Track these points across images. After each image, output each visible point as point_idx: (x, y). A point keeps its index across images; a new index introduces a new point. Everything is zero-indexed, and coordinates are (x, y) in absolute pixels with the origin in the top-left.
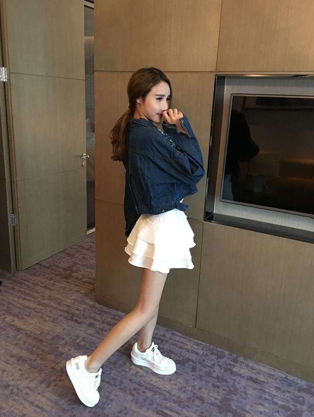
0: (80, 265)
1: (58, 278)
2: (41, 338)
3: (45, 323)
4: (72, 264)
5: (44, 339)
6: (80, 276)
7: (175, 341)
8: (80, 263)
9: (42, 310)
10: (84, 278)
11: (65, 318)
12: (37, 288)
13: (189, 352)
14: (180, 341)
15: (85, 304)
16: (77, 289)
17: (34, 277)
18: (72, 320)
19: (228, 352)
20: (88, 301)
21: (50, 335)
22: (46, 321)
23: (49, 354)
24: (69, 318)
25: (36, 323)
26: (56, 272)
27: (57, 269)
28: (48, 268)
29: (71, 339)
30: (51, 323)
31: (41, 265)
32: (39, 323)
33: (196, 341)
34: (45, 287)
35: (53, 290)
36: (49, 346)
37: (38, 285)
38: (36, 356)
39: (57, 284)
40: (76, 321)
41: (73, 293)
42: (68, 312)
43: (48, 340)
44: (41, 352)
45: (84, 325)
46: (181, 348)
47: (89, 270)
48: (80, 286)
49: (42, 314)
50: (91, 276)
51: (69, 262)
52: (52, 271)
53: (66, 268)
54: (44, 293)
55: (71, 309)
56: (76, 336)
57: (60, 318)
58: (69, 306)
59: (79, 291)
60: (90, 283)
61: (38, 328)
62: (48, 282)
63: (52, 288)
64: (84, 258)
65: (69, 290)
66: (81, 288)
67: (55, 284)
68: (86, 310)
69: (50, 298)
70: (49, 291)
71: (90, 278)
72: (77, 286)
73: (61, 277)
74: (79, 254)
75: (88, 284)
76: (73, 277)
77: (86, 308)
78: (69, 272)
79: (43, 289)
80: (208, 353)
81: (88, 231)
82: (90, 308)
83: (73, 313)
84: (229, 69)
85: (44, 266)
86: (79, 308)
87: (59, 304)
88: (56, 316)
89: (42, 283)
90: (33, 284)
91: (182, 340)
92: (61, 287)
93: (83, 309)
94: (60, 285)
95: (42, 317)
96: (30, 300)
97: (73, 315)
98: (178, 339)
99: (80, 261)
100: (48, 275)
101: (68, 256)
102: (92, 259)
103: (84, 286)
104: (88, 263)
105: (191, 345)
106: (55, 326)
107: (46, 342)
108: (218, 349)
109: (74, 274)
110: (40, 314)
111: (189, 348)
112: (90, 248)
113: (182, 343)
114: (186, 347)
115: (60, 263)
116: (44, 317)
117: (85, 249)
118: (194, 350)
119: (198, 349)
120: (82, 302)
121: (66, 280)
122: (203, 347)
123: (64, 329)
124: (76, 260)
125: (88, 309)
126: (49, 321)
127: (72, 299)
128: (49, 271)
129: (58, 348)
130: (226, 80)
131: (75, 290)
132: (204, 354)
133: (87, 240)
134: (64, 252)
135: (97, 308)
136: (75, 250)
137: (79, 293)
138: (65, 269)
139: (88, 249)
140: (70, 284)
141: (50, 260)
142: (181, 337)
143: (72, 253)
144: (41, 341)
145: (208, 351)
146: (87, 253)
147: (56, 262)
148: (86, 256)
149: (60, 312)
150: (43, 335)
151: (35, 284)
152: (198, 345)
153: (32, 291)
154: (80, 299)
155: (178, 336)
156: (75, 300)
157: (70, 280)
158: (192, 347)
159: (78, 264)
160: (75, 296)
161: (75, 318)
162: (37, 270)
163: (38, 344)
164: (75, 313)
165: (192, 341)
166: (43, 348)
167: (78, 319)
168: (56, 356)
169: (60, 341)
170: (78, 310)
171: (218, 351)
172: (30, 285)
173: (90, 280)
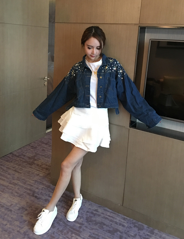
0: (41, 155)
1: (24, 164)
2: (11, 208)
3: (14, 198)
4: (34, 154)
5: (12, 209)
6: (40, 164)
7: (106, 215)
8: (41, 154)
9: (13, 187)
10: (42, 165)
11: (29, 194)
12: (10, 171)
13: (117, 224)
14: (111, 215)
15: (43, 184)
16: (37, 172)
17: (8, 163)
18: (33, 196)
19: (146, 226)
20: (45, 182)
21: (17, 207)
22: (15, 196)
23: (16, 220)
24: (31, 194)
25: (8, 197)
26: (23, 160)
27: (24, 157)
28: (18, 157)
29: (32, 210)
30: (18, 198)
31: (13, 154)
32: (10, 197)
33: (123, 216)
34: (15, 171)
35: (21, 173)
36: (16, 215)
37: (10, 169)
38: (6, 222)
39: (23, 168)
40: (36, 197)
41: (34, 176)
42: (30, 190)
43: (16, 210)
44: (10, 219)
45: (42, 200)
46: (111, 221)
47: (46, 159)
48: (40, 171)
49: (13, 190)
50: (48, 164)
51: (32, 153)
52: (21, 159)
53: (31, 157)
54: (14, 175)
55: (33, 188)
56: (36, 208)
57: (24, 194)
58: (32, 186)
59: (38, 175)
60: (47, 169)
61: (9, 201)
62: (17, 167)
63: (20, 171)
64: (43, 150)
65: (32, 173)
66: (40, 172)
67: (22, 169)
68: (43, 189)
69: (18, 179)
70: (18, 173)
71: (47, 165)
72: (38, 170)
73: (26, 163)
74: (40, 147)
75: (45, 170)
76: (35, 164)
77: (43, 188)
78: (33, 160)
79: (13, 172)
80: (132, 225)
81: (46, 130)
82: (46, 188)
83: (34, 191)
84: (149, 22)
85: (15, 155)
86: (38, 187)
87: (25, 183)
88: (22, 193)
89: (13, 168)
90: (7, 168)
91: (112, 215)
92: (26, 171)
93: (41, 188)
94: (26, 170)
95: (12, 193)
96: (4, 180)
97: (34, 192)
98: (109, 214)
99: (40, 152)
100: (17, 162)
101: (32, 148)
102: (49, 151)
103: (42, 171)
104: (46, 153)
105: (119, 219)
106: (21, 199)
107: (14, 212)
108: (140, 223)
109: (35, 162)
110: (10, 191)
111: (118, 221)
112: (48, 143)
113: (112, 217)
114: (115, 220)
115: (26, 153)
116: (14, 193)
117: (44, 143)
118: (121, 223)
119: (124, 222)
120: (41, 182)
121: (30, 166)
122: (128, 221)
123: (27, 203)
124: (37, 151)
125: (45, 188)
126: (17, 196)
127: (34, 181)
128: (18, 159)
129: (22, 216)
130: (146, 29)
131: (36, 174)
132: (129, 226)
133: (46, 137)
134: (30, 145)
135: (51, 188)
136: (37, 144)
137: (39, 176)
138: (29, 158)
139: (46, 144)
140: (32, 169)
141: (20, 151)
142: (111, 212)
143: (35, 146)
144: (11, 211)
145: (131, 224)
146: (46, 146)
147: (24, 152)
148: (44, 149)
149: (25, 190)
150: (12, 206)
151: (8, 168)
152: (124, 219)
153: (6, 173)
154: (39, 180)
155: (109, 212)
156: (36, 181)
157: (33, 166)
158: (120, 221)
159: (39, 155)
160: (36, 178)
161: (35, 195)
162: (10, 158)
163: (9, 212)
164: (35, 191)
165: (120, 216)
166: (12, 216)
167: (37, 195)
168: (21, 222)
169: (24, 212)
170: (37, 188)
171: (139, 225)
172: (5, 168)
173: (47, 167)
